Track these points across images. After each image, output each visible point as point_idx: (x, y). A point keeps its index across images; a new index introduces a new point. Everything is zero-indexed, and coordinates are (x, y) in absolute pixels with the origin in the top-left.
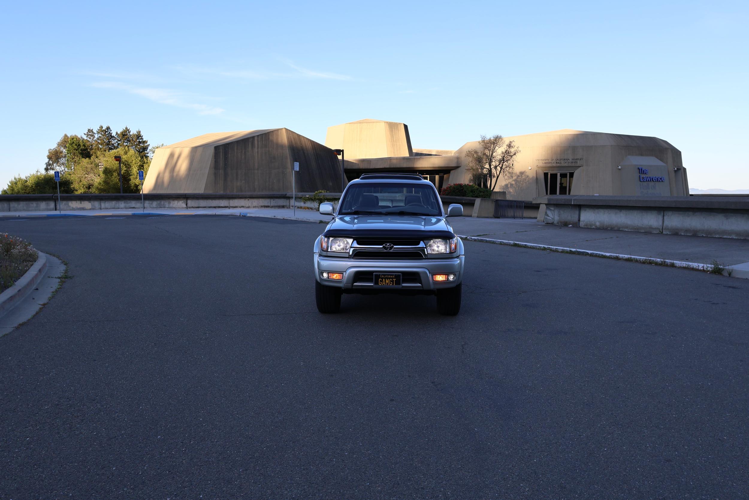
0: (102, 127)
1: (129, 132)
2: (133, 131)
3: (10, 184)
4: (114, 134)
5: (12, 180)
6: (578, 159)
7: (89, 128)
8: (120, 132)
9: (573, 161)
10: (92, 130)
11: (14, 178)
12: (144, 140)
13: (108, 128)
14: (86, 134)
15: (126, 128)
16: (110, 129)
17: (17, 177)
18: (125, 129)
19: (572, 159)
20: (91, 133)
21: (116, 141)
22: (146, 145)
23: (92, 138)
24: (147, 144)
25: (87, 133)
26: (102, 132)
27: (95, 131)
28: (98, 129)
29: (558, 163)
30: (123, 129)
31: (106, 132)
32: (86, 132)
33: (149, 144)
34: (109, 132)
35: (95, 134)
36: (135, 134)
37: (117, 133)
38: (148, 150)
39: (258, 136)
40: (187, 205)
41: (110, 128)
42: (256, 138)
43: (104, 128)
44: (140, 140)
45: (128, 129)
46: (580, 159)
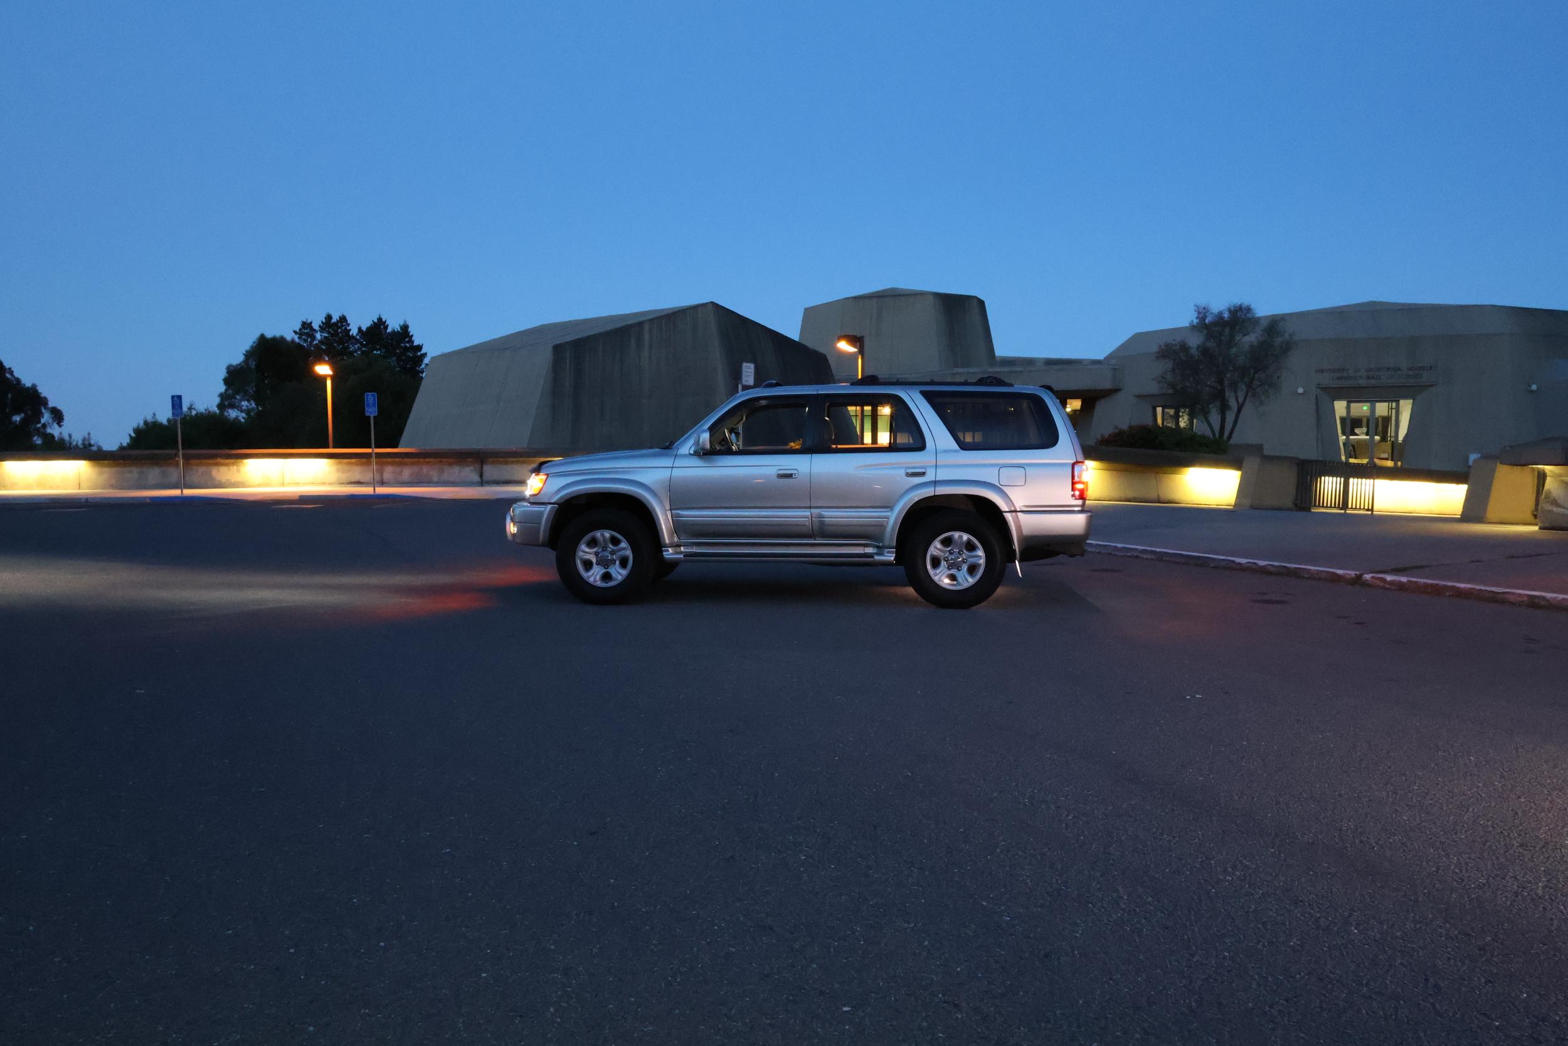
0: (329, 317)
1: (386, 327)
2: (393, 325)
3: (133, 435)
4: (354, 331)
5: (138, 426)
6: (1423, 368)
7: (305, 320)
8: (366, 327)
9: (1411, 373)
10: (311, 323)
11: (143, 423)
12: (416, 343)
13: (343, 319)
14: (298, 331)
15: (380, 319)
16: (347, 321)
17: (150, 419)
18: (376, 321)
19: (1410, 369)
20: (308, 331)
21: (358, 347)
22: (419, 354)
23: (309, 340)
24: (422, 352)
25: (300, 329)
26: (330, 328)
27: (316, 326)
28: (322, 322)
29: (1373, 377)
30: (373, 321)
31: (338, 328)
32: (297, 327)
33: (425, 352)
34: (343, 328)
35: (317, 332)
36: (396, 330)
37: (360, 329)
38: (423, 366)
39: (651, 320)
40: (481, 476)
41: (347, 318)
42: (646, 327)
43: (334, 320)
44: (408, 345)
45: (384, 320)
46: (1429, 368)
